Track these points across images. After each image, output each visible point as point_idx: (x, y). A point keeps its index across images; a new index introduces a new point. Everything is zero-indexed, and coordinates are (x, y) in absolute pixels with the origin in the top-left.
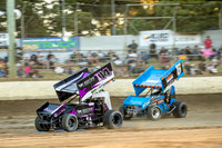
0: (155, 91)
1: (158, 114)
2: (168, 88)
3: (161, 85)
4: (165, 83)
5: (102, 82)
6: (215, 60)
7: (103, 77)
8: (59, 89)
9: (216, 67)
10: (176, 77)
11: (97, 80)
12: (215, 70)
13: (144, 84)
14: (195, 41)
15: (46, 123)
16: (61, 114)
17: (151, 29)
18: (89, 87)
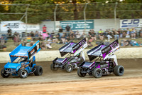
0: (23, 59)
1: (26, 74)
2: (32, 57)
3: (27, 56)
4: (30, 54)
5: (113, 50)
6: (49, 40)
7: (114, 47)
8: (89, 54)
9: (50, 45)
10: (36, 51)
11: (111, 49)
12: (50, 47)
13: (16, 55)
14: (36, 28)
15: (84, 72)
16: (93, 67)
17: (7, 20)
18: (107, 53)
